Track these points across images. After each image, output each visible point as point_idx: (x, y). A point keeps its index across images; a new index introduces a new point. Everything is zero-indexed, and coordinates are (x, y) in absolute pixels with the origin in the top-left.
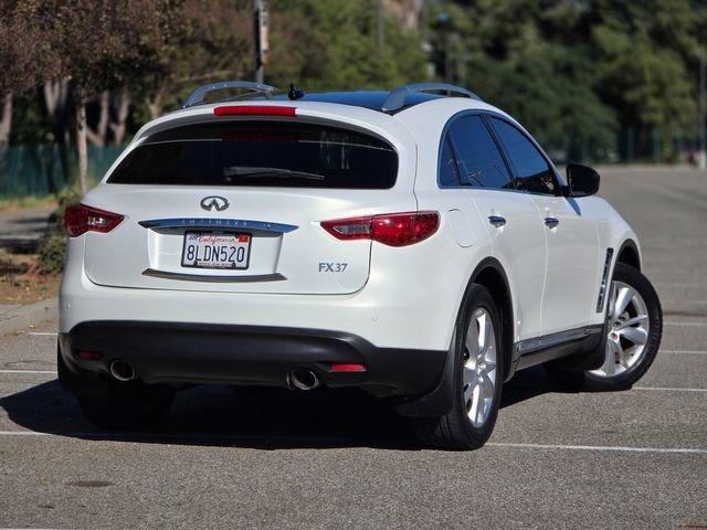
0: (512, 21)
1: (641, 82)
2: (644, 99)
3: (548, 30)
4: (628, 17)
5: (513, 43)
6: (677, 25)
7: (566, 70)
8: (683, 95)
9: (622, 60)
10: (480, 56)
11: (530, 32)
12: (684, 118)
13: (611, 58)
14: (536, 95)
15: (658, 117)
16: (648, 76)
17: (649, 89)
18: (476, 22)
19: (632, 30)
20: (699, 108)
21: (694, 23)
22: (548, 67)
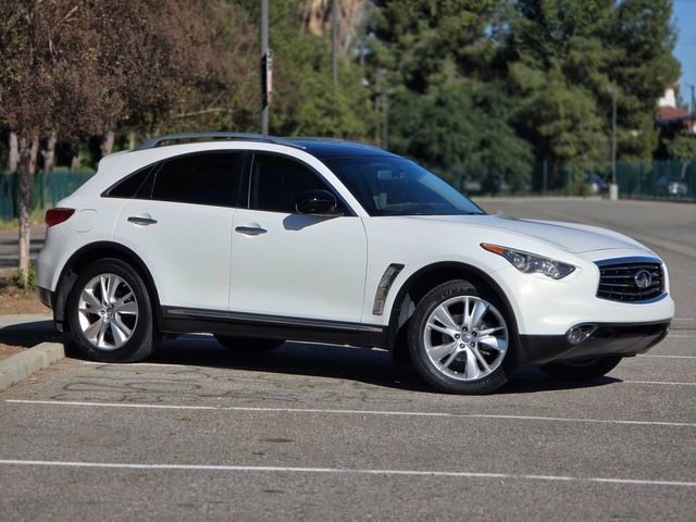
0: (432, 56)
1: (557, 117)
2: (557, 133)
3: (467, 65)
4: (544, 55)
5: (432, 77)
6: (590, 63)
7: (484, 104)
8: (595, 130)
9: (537, 95)
10: (402, 88)
11: (449, 67)
12: (595, 152)
13: (527, 93)
14: (456, 128)
15: (571, 150)
16: (562, 111)
17: (561, 123)
18: (398, 56)
19: (547, 66)
20: (610, 144)
21: (606, 61)
22: (467, 101)
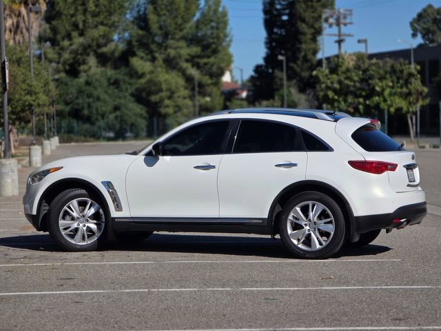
1: (161, 90)
2: (162, 100)
3: (103, 59)
5: (82, 68)
6: (180, 56)
7: (116, 83)
8: (185, 98)
9: (148, 77)
10: (63, 75)
11: (92, 60)
12: (185, 111)
13: (142, 76)
14: (98, 99)
15: (170, 110)
16: (164, 87)
17: (164, 94)
19: (153, 59)
20: (194, 106)
21: (190, 55)
22: (105, 83)
